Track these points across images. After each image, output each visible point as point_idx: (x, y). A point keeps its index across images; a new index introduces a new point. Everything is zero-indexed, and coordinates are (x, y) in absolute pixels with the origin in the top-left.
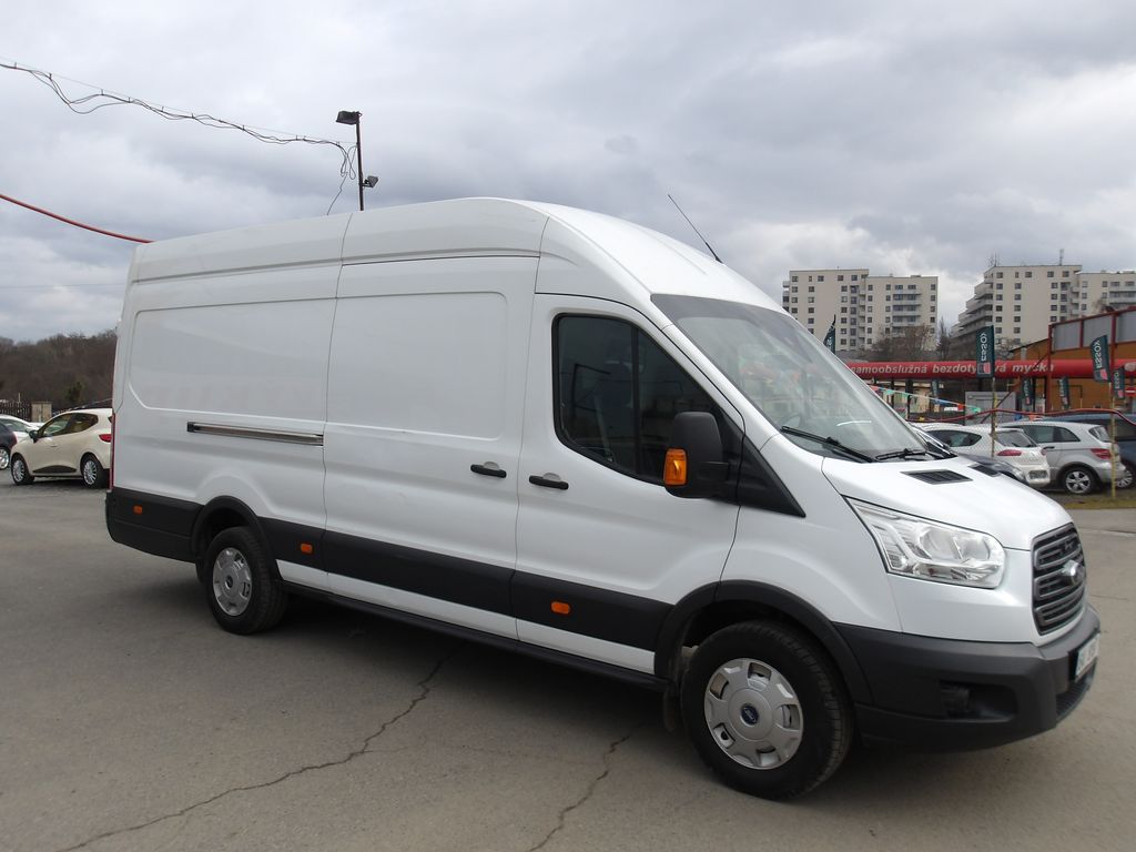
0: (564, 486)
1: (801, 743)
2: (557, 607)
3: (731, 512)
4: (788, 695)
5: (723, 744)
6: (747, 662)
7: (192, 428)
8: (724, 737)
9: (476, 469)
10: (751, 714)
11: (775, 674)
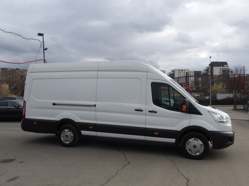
0: (156, 112)
1: (204, 150)
2: (155, 133)
3: (190, 115)
4: (201, 143)
5: (190, 152)
6: (193, 139)
7: (54, 104)
8: (189, 151)
9: (135, 110)
10: (195, 147)
11: (199, 140)
